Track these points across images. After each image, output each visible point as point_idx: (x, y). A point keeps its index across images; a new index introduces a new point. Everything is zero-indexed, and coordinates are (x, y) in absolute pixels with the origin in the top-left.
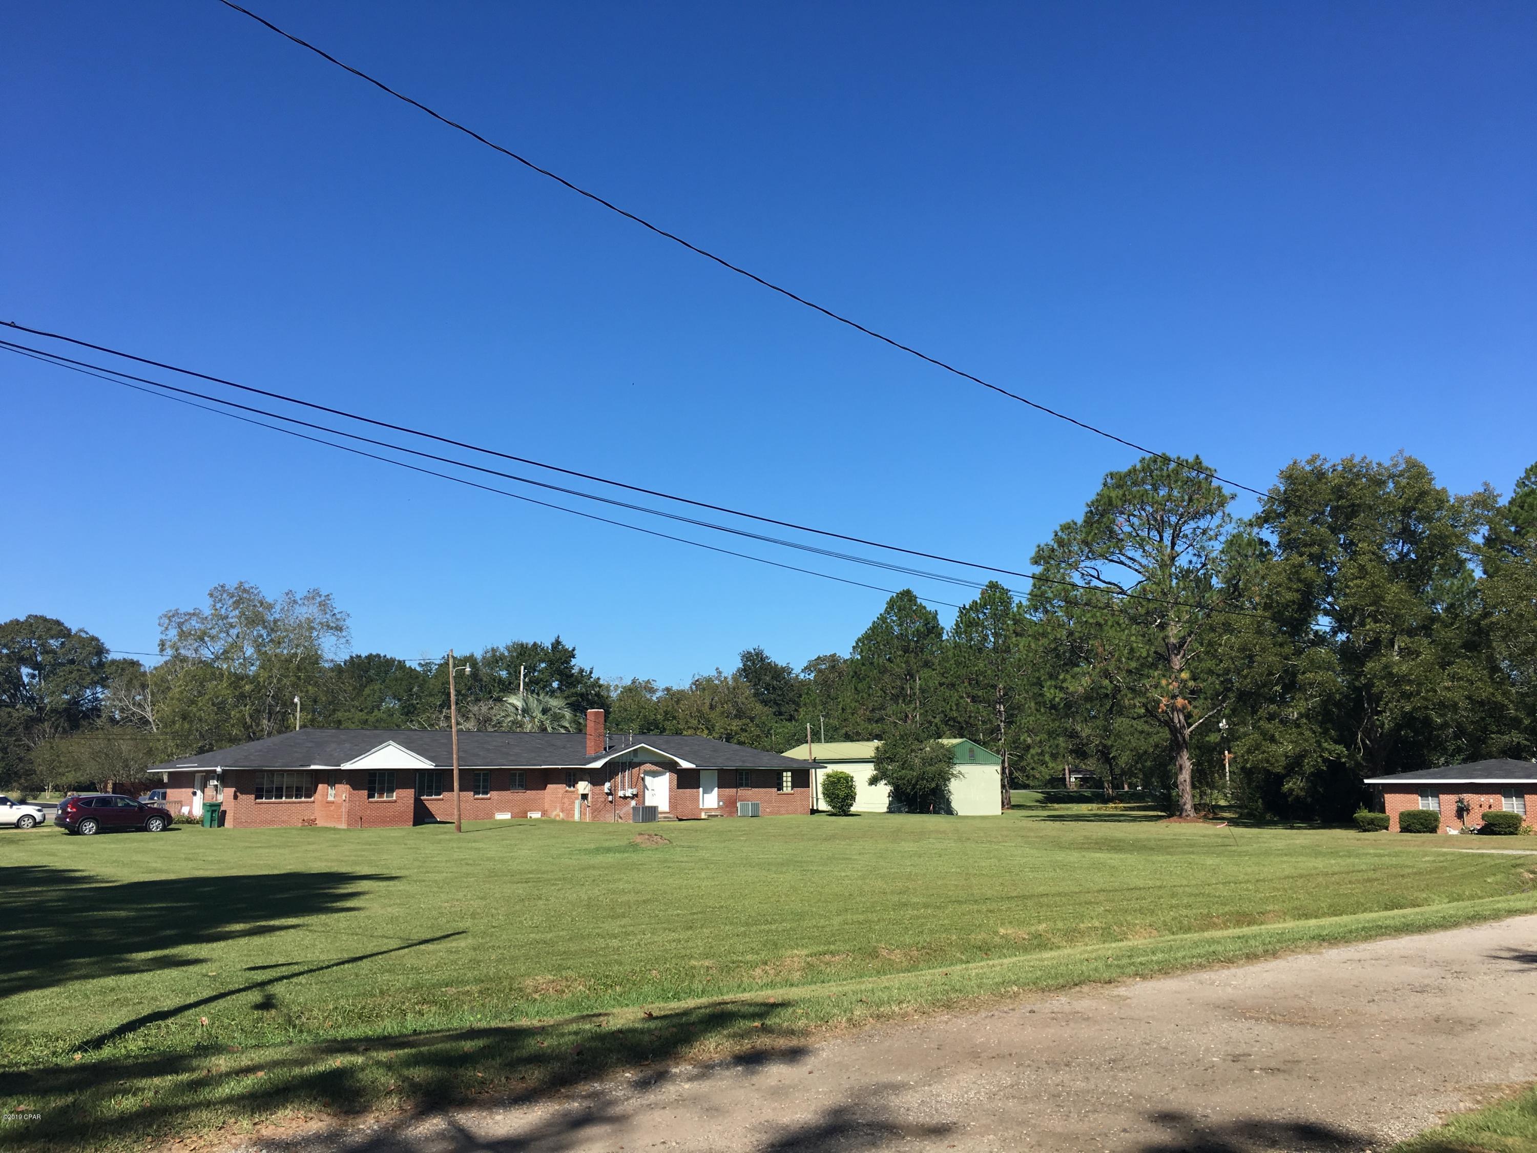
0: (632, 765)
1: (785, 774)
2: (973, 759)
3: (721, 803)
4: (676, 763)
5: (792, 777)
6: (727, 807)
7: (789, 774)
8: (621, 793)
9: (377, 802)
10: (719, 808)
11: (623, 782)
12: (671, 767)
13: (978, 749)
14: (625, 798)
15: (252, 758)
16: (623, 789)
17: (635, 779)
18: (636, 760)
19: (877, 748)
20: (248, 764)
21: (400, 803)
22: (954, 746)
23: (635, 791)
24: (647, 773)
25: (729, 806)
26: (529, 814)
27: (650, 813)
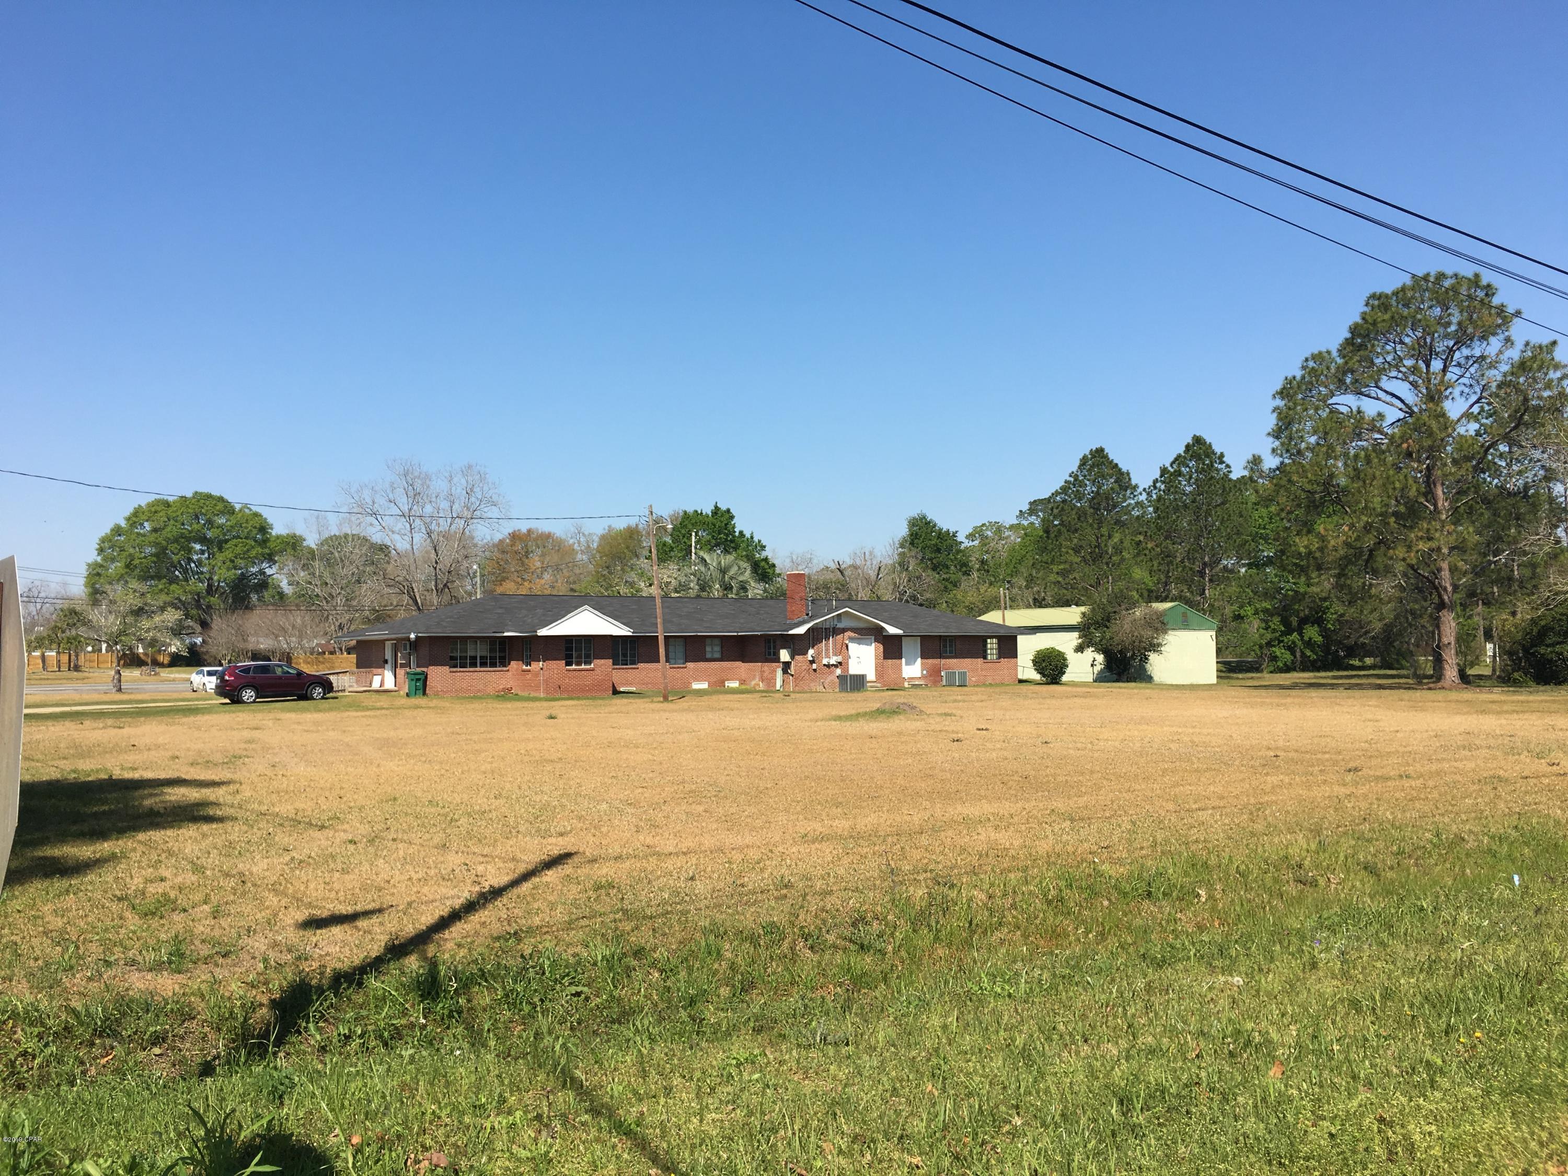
0: (836, 631)
1: (989, 641)
2: (1186, 625)
3: (925, 672)
4: (883, 628)
5: (999, 644)
6: (931, 676)
7: (995, 640)
8: (825, 661)
9: (575, 670)
10: (923, 677)
11: (827, 650)
12: (878, 634)
13: (1192, 613)
14: (828, 666)
15: (444, 624)
16: (828, 656)
17: (839, 646)
18: (840, 626)
19: (1084, 614)
20: (439, 630)
21: (598, 671)
22: (1165, 610)
23: (839, 659)
24: (852, 639)
25: (933, 676)
26: (727, 684)
27: (858, 683)
